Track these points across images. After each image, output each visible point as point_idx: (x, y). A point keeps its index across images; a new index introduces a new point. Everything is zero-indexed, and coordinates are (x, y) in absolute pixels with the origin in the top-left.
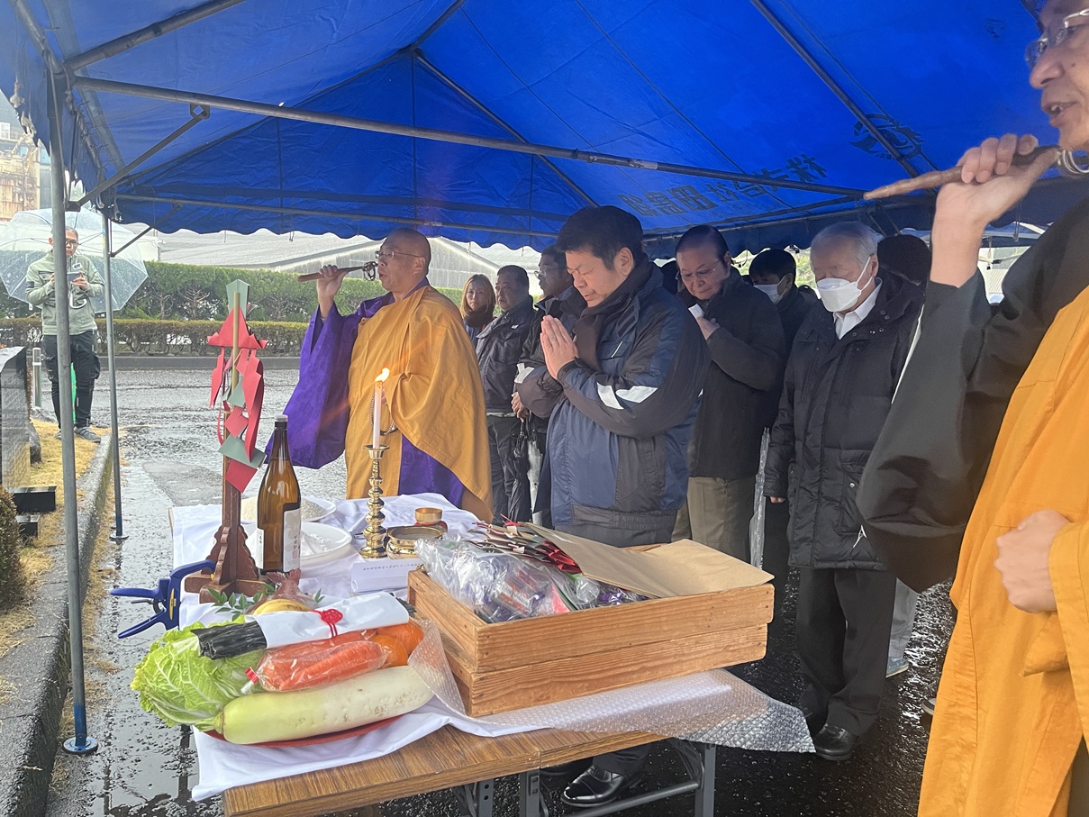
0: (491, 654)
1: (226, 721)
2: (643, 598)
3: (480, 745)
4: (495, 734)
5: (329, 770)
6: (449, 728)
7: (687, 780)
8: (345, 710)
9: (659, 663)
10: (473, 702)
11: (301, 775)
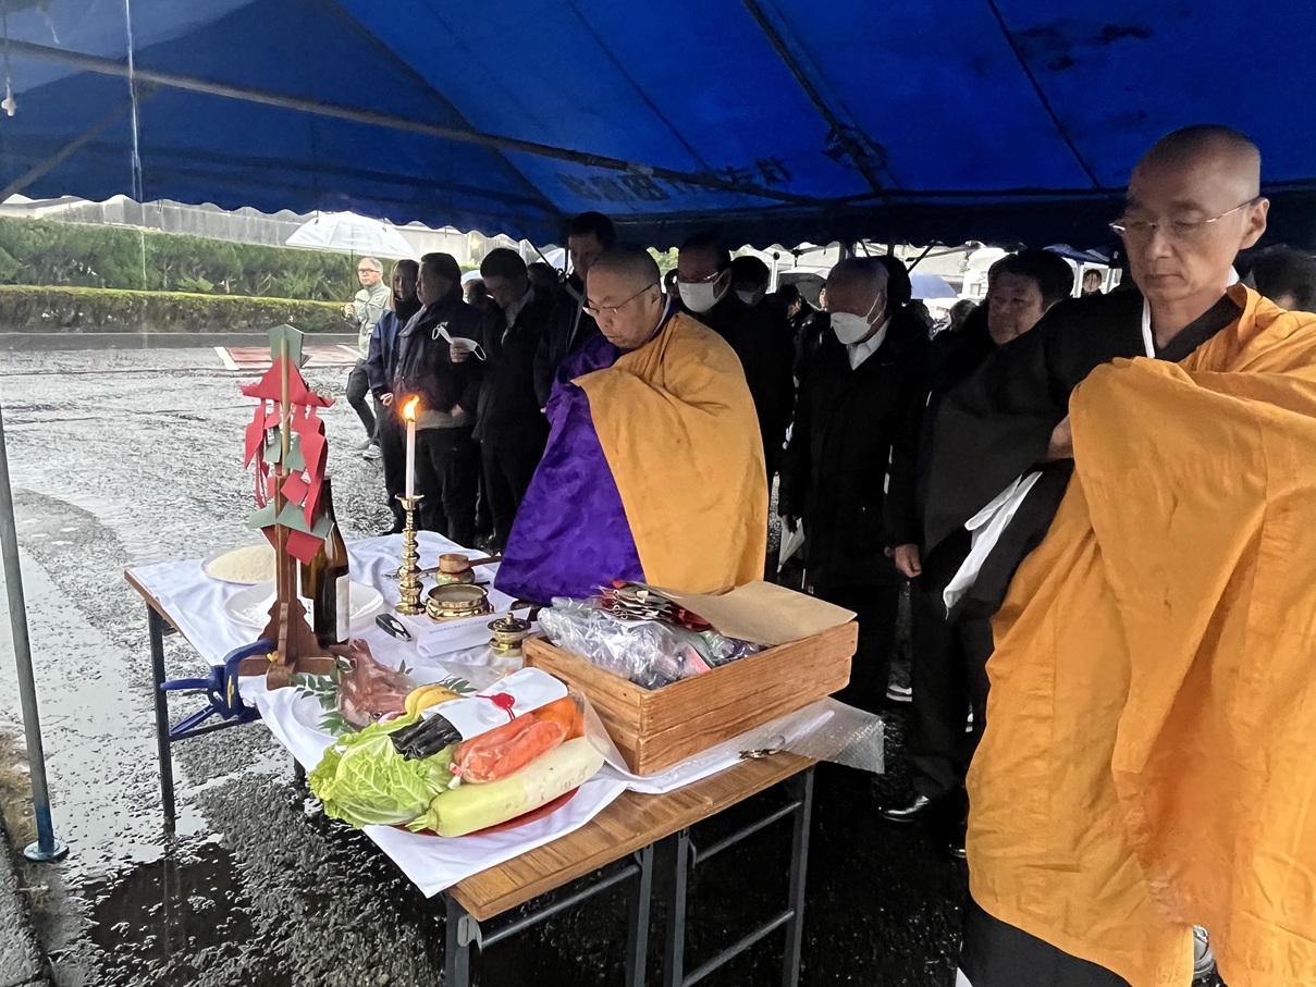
0: (655, 717)
1: (442, 818)
2: (763, 648)
3: (655, 801)
4: (666, 790)
5: (540, 848)
6: (627, 792)
7: (791, 801)
8: (542, 790)
9: (776, 703)
10: (641, 763)
11: (519, 857)
